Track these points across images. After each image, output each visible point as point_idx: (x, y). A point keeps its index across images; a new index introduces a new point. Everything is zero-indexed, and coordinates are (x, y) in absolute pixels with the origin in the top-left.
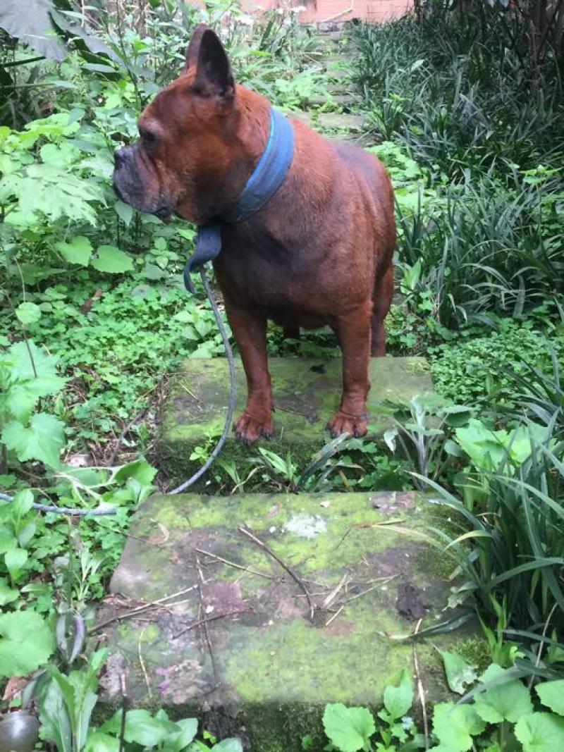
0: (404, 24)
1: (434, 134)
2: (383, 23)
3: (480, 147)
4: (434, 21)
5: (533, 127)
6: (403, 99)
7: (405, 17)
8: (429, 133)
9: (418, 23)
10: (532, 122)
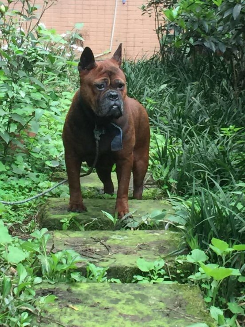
0: (152, 63)
1: (174, 121)
2: (136, 62)
3: (202, 125)
4: (175, 61)
5: (234, 118)
6: (155, 103)
7: (153, 58)
8: (171, 120)
9: (163, 62)
10: (234, 115)
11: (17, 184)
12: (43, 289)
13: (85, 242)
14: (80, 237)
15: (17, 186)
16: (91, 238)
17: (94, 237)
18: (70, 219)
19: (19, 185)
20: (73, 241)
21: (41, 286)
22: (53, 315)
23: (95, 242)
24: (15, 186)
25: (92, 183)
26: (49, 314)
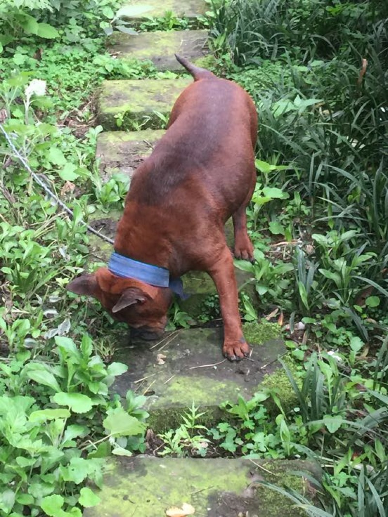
11: (72, 55)
12: (96, 219)
13: (137, 148)
14: (132, 141)
15: (71, 58)
16: (144, 142)
17: (147, 140)
18: (124, 113)
19: (74, 56)
20: (125, 146)
21: (95, 216)
22: (106, 253)
23: (147, 148)
24: (70, 58)
25: (149, 49)
26: (102, 252)
